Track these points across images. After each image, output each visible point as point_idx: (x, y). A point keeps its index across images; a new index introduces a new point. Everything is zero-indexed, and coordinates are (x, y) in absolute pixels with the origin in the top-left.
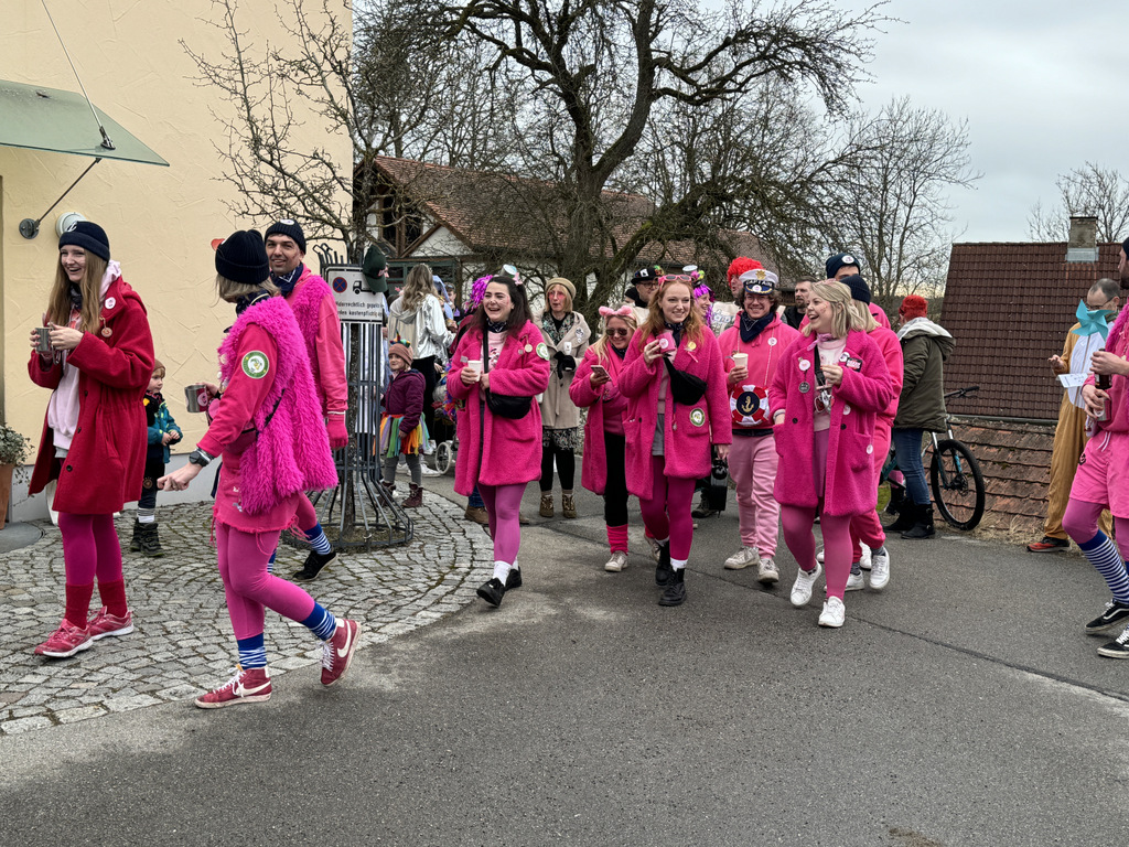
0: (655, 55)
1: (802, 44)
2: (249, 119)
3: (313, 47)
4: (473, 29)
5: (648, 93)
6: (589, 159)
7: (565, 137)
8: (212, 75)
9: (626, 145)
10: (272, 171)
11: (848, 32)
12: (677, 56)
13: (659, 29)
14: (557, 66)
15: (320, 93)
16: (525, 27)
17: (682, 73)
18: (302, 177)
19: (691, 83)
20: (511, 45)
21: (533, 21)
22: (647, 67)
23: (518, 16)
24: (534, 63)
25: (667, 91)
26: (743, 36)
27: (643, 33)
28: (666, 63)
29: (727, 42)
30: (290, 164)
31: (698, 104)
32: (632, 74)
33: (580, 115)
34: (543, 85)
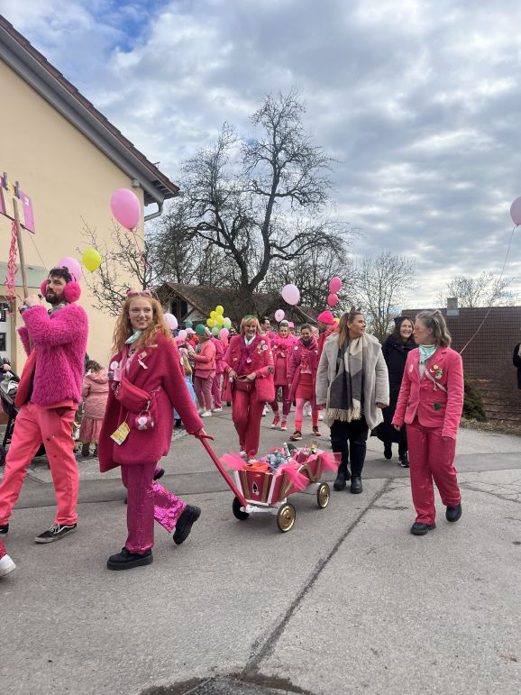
0: (270, 242)
2: (102, 275)
4: (201, 235)
5: (268, 257)
9: (260, 276)
13: (271, 233)
14: (232, 247)
16: (220, 234)
17: (280, 249)
19: (283, 252)
20: (216, 239)
21: (223, 231)
22: (268, 246)
23: (218, 230)
24: (225, 247)
25: (275, 255)
26: (303, 235)
27: (266, 234)
28: (274, 245)
29: (297, 237)
31: (286, 260)
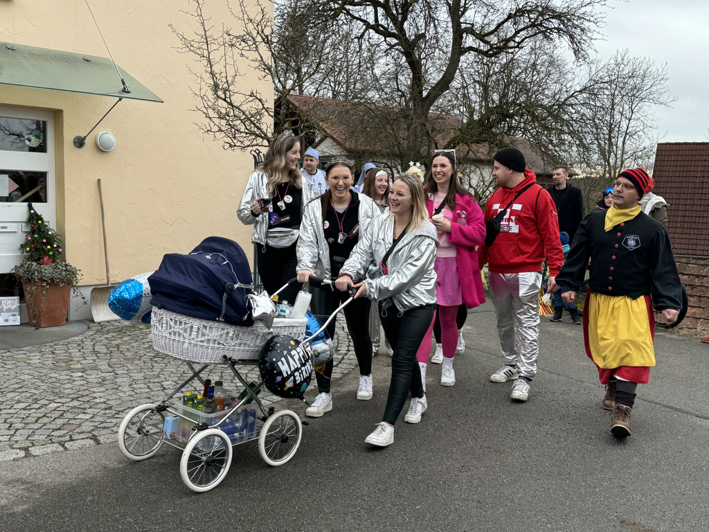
0: (463, 26)
1: (559, 16)
2: (212, 73)
3: (250, 27)
4: (348, 13)
5: (459, 50)
6: (421, 93)
7: (405, 79)
8: (189, 45)
9: (444, 84)
10: (225, 105)
11: (589, 8)
12: (477, 27)
13: (466, 9)
14: (401, 35)
15: (256, 55)
16: (381, 11)
17: (481, 37)
18: (244, 108)
19: (487, 42)
20: (371, 21)
21: (386, 6)
22: (458, 33)
23: (376, 5)
24: (386, 33)
25: (471, 49)
26: (521, 12)
27: (456, 12)
28: (471, 31)
29: (510, 16)
30: (236, 100)
31: (491, 56)
32: (449, 38)
33: (415, 65)
34: (392, 46)
